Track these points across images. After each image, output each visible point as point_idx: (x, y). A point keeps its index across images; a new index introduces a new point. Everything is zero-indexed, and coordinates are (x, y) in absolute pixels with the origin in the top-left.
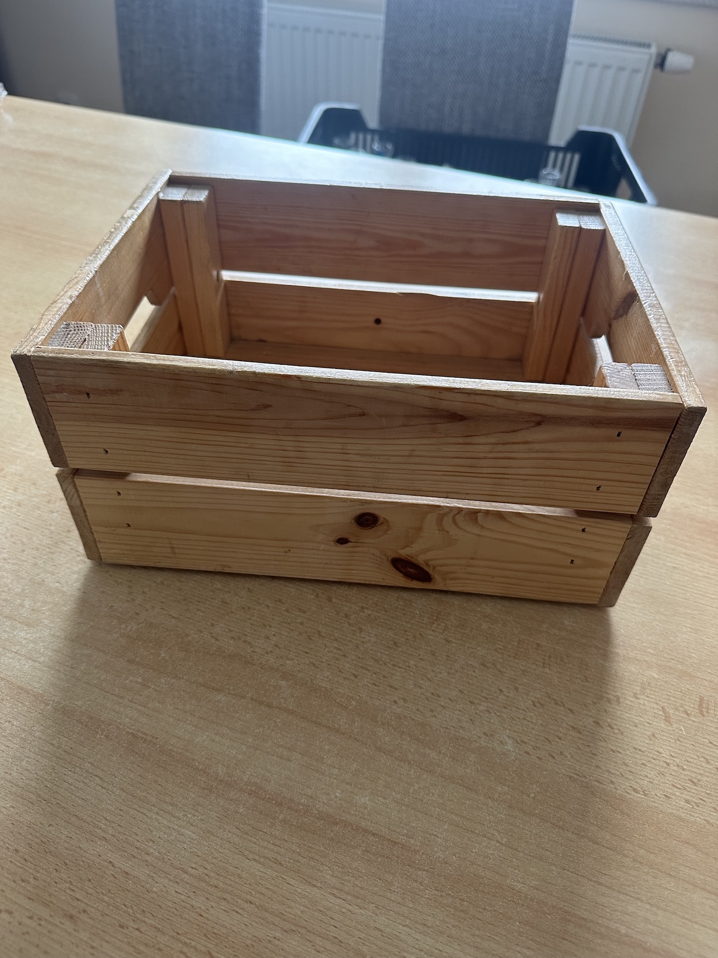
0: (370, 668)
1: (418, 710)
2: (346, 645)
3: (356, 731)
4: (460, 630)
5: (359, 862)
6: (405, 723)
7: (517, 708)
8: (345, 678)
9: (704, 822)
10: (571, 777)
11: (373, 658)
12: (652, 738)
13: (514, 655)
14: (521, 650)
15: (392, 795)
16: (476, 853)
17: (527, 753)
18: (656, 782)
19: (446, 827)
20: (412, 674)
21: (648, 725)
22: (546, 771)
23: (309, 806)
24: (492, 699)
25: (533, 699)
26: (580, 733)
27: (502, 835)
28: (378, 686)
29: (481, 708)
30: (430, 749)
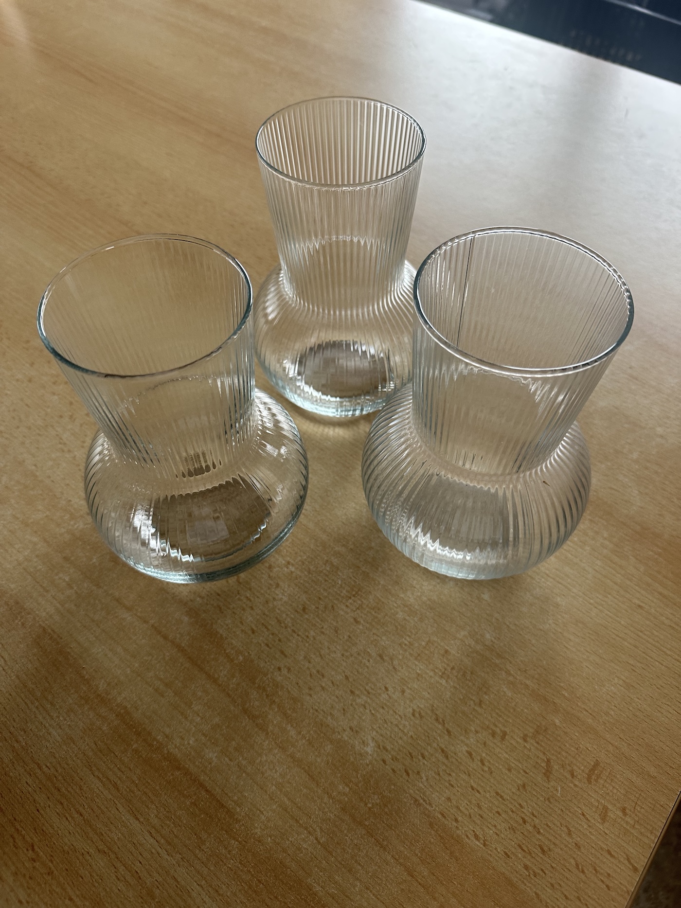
0: (270, 627)
1: (297, 684)
2: (258, 597)
3: (231, 686)
4: (373, 613)
5: (184, 812)
6: (280, 693)
7: (395, 712)
8: (242, 631)
9: (534, 894)
10: (416, 800)
11: (277, 618)
12: (520, 788)
13: (417, 655)
14: (427, 652)
15: (239, 759)
16: (291, 842)
17: (384, 761)
18: (502, 836)
19: (275, 807)
20: (307, 645)
21: (523, 773)
22: (394, 786)
23: (162, 744)
24: (374, 694)
25: (415, 708)
26: (447, 757)
27: (323, 834)
28: (270, 648)
29: (359, 701)
30: (292, 726)
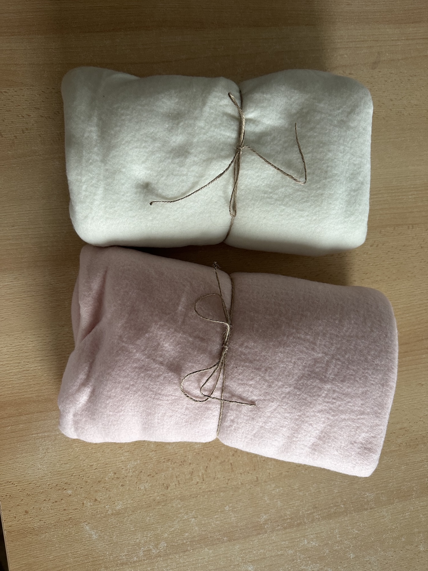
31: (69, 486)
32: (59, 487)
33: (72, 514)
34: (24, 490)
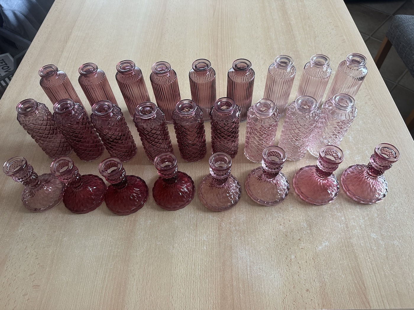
12: (24, 270)
13: (50, 226)
17: (18, 236)
18: (10, 273)
21: (28, 269)
22: (13, 242)
26: (25, 249)
31: (288, 257)
32: (289, 264)
33: (309, 258)
34: (290, 290)
